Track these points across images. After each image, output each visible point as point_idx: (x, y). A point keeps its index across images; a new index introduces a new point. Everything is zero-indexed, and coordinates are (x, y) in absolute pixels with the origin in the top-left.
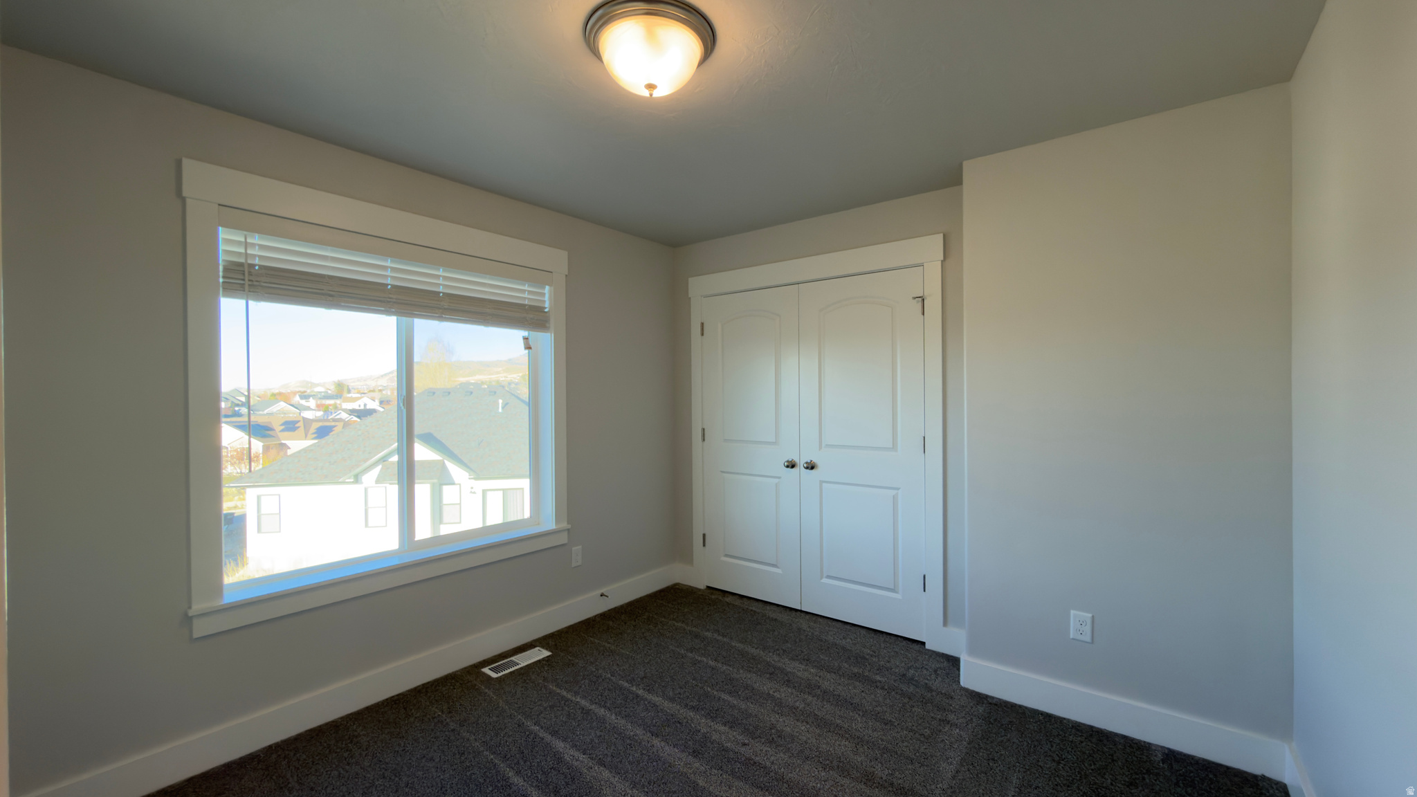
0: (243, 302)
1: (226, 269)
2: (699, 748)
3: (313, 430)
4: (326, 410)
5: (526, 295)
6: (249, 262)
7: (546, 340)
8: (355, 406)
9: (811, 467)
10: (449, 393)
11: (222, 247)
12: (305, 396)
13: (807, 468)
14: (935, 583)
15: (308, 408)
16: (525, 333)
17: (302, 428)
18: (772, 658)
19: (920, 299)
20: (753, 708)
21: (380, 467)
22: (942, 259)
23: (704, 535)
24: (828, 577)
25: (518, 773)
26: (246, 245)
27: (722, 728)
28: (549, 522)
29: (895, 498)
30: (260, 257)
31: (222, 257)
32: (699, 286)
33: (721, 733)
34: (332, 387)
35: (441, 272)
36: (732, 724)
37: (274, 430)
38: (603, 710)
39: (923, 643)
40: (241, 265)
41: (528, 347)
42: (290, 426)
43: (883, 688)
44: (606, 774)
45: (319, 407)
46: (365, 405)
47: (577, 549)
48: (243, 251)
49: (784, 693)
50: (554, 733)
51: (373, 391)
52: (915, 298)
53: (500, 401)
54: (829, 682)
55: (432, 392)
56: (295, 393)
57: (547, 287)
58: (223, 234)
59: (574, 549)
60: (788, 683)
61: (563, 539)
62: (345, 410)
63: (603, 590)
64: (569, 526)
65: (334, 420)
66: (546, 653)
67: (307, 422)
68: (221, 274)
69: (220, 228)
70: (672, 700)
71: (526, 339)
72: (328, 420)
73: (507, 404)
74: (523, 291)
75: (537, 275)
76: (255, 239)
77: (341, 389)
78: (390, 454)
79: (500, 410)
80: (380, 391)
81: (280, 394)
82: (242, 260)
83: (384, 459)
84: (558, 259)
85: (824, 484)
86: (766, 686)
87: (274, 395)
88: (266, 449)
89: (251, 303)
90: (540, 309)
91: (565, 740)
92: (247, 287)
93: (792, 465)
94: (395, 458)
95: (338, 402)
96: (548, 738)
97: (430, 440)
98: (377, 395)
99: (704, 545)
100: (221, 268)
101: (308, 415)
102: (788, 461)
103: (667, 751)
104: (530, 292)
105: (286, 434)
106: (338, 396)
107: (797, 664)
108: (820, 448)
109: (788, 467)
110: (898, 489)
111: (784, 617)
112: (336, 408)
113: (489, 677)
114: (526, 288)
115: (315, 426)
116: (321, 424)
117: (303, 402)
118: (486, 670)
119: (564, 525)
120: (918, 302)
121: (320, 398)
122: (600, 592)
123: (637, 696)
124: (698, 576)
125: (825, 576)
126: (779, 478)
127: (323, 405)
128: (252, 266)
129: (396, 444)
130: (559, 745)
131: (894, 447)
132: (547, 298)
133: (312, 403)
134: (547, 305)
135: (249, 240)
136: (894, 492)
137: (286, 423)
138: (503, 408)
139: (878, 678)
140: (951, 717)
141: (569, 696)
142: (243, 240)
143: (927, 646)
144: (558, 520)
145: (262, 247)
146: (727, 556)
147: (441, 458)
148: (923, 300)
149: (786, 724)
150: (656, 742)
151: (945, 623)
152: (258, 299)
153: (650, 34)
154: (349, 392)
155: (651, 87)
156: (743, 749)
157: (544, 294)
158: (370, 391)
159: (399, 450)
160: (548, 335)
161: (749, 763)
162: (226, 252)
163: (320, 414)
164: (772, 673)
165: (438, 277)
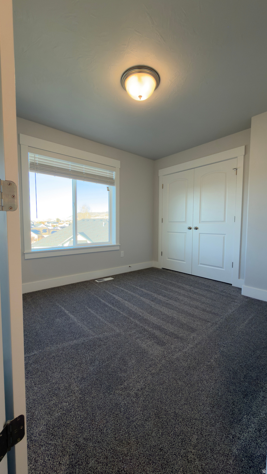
0: (34, 173)
1: (30, 164)
2: (154, 300)
3: (51, 232)
4: (54, 226)
5: (108, 174)
6: (36, 162)
7: (113, 188)
8: (62, 226)
9: (196, 229)
10: (88, 220)
11: (29, 158)
12: (48, 223)
13: (195, 229)
14: (236, 265)
15: (49, 226)
16: (108, 186)
17: (48, 232)
18: (180, 284)
19: (236, 169)
20: (171, 294)
21: (69, 242)
22: (244, 154)
23: (162, 252)
24: (201, 264)
25: (103, 300)
26: (35, 157)
27: (161, 297)
28: (114, 242)
29: (224, 238)
30: (38, 161)
31: (29, 161)
32: (162, 172)
33: (160, 297)
34: (56, 220)
35: (84, 167)
36: (165, 296)
37: (40, 232)
38: (127, 290)
39: (231, 284)
40: (34, 163)
41: (108, 190)
42: (45, 231)
43: (214, 293)
44: (126, 302)
45: (52, 226)
46: (65, 225)
47: (122, 252)
48: (34, 159)
49: (182, 292)
50: (113, 294)
51: (67, 221)
52: (233, 169)
53: (104, 223)
54: (197, 290)
55: (83, 220)
56: (46, 222)
57: (114, 172)
58: (30, 154)
59: (121, 252)
60: (184, 290)
61: (118, 248)
62: (59, 227)
63: (130, 265)
64: (120, 245)
65: (57, 229)
66: (112, 279)
67: (49, 230)
68: (29, 165)
69: (29, 153)
70: (147, 290)
71: (108, 187)
72: (55, 229)
73: (105, 224)
74: (107, 173)
75: (111, 168)
76: (37, 156)
77: (58, 221)
78: (71, 239)
79: (104, 226)
80: (69, 221)
81: (42, 222)
82: (34, 162)
83: (70, 240)
84: (117, 163)
85: (200, 234)
86: (177, 290)
87: (40, 222)
88: (39, 237)
89: (36, 173)
90: (112, 179)
91: (116, 295)
92: (35, 169)
93: (190, 228)
94: (72, 240)
95: (57, 224)
96: (111, 294)
97: (83, 234)
98: (68, 223)
99: (162, 255)
100: (29, 164)
101: (50, 228)
102: (189, 227)
103: (144, 299)
104: (109, 174)
105: (44, 233)
106: (57, 223)
107: (187, 286)
108: (200, 222)
109: (189, 229)
110: (225, 234)
111: (186, 276)
112: (57, 226)
113: (97, 282)
114: (108, 172)
115: (52, 231)
116: (53, 230)
117: (48, 224)
118: (96, 281)
119: (119, 244)
120: (235, 171)
121: (53, 223)
122: (129, 266)
123: (137, 288)
124: (160, 265)
125: (200, 263)
126: (186, 233)
127: (53, 225)
128: (36, 163)
129: (72, 236)
130: (115, 296)
131: (224, 221)
132: (114, 176)
133: (50, 225)
134: (114, 178)
135: (36, 156)
136: (224, 235)
137: (43, 230)
138: (104, 225)
139: (213, 291)
140: (235, 301)
141: (118, 287)
142: (34, 156)
143: (232, 285)
144: (117, 242)
145: (39, 158)
146: (169, 258)
147: (86, 240)
148: (237, 169)
149: (181, 298)
150: (141, 298)
151: (239, 278)
152: (38, 173)
153: (140, 79)
154: (60, 221)
155: (140, 97)
156: (166, 301)
157: (113, 174)
158: (66, 221)
159: (73, 238)
160: (114, 187)
161: (167, 304)
162: (30, 159)
163: (52, 228)
164: (179, 287)
165: (83, 168)
